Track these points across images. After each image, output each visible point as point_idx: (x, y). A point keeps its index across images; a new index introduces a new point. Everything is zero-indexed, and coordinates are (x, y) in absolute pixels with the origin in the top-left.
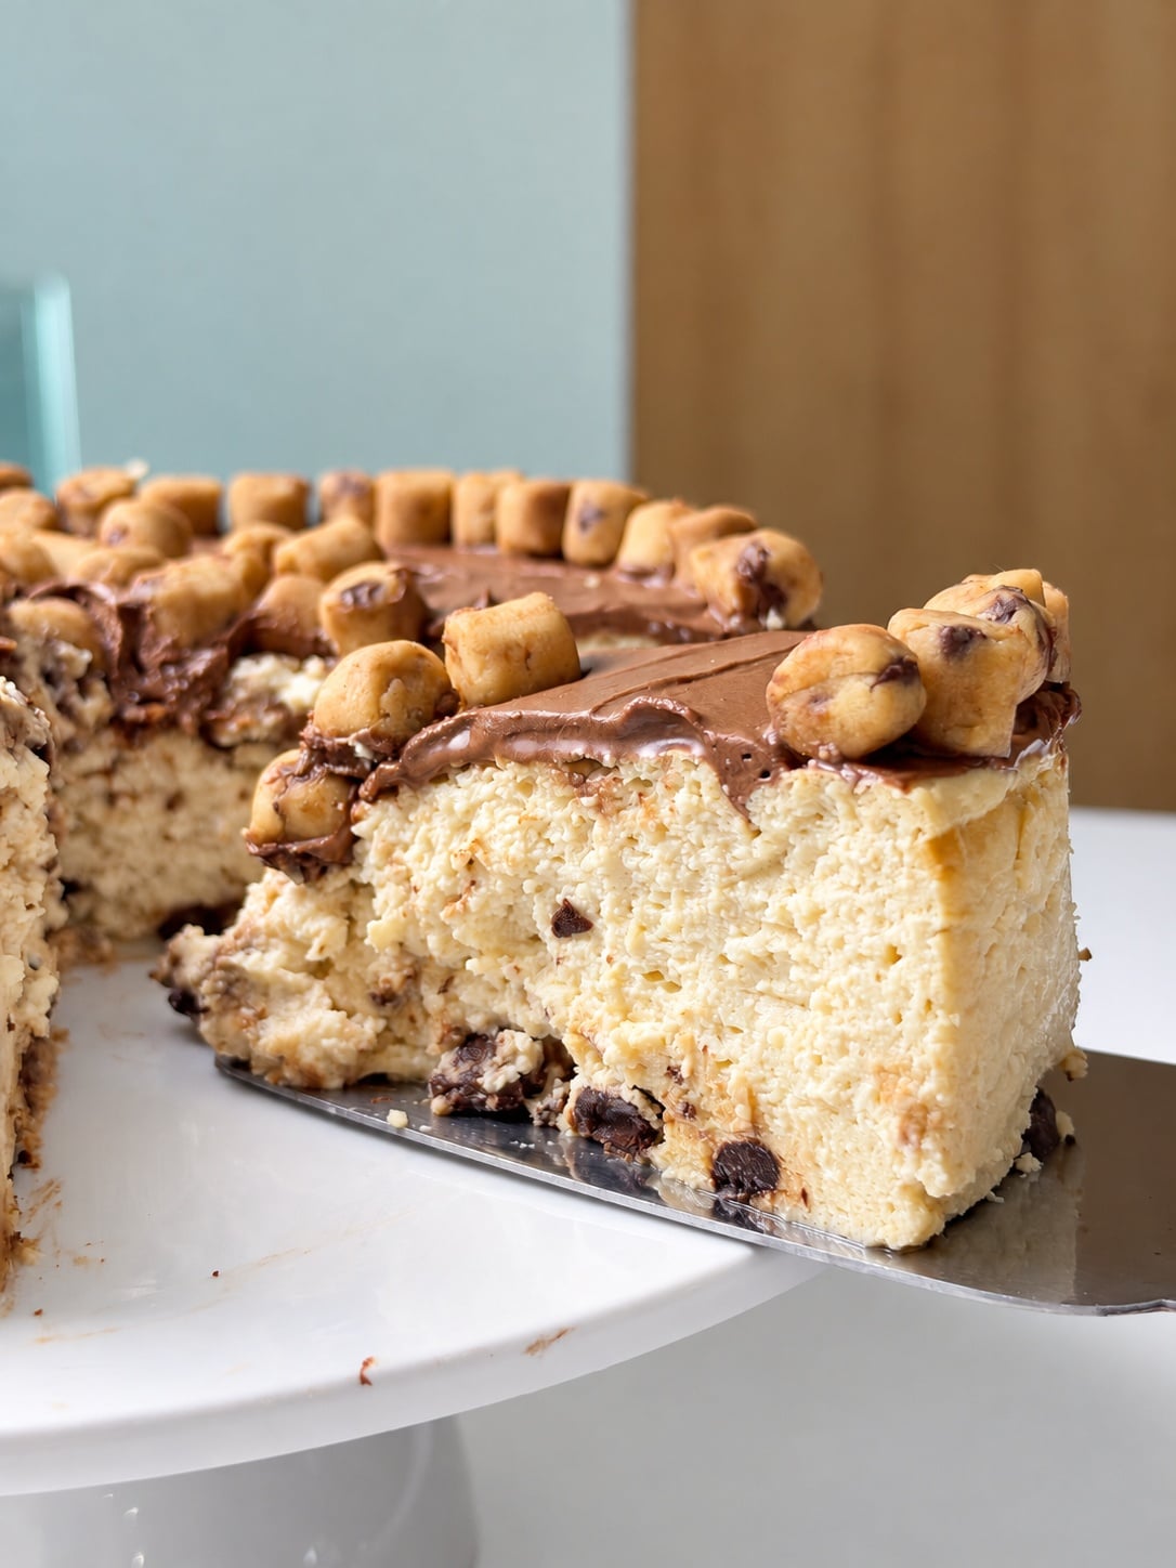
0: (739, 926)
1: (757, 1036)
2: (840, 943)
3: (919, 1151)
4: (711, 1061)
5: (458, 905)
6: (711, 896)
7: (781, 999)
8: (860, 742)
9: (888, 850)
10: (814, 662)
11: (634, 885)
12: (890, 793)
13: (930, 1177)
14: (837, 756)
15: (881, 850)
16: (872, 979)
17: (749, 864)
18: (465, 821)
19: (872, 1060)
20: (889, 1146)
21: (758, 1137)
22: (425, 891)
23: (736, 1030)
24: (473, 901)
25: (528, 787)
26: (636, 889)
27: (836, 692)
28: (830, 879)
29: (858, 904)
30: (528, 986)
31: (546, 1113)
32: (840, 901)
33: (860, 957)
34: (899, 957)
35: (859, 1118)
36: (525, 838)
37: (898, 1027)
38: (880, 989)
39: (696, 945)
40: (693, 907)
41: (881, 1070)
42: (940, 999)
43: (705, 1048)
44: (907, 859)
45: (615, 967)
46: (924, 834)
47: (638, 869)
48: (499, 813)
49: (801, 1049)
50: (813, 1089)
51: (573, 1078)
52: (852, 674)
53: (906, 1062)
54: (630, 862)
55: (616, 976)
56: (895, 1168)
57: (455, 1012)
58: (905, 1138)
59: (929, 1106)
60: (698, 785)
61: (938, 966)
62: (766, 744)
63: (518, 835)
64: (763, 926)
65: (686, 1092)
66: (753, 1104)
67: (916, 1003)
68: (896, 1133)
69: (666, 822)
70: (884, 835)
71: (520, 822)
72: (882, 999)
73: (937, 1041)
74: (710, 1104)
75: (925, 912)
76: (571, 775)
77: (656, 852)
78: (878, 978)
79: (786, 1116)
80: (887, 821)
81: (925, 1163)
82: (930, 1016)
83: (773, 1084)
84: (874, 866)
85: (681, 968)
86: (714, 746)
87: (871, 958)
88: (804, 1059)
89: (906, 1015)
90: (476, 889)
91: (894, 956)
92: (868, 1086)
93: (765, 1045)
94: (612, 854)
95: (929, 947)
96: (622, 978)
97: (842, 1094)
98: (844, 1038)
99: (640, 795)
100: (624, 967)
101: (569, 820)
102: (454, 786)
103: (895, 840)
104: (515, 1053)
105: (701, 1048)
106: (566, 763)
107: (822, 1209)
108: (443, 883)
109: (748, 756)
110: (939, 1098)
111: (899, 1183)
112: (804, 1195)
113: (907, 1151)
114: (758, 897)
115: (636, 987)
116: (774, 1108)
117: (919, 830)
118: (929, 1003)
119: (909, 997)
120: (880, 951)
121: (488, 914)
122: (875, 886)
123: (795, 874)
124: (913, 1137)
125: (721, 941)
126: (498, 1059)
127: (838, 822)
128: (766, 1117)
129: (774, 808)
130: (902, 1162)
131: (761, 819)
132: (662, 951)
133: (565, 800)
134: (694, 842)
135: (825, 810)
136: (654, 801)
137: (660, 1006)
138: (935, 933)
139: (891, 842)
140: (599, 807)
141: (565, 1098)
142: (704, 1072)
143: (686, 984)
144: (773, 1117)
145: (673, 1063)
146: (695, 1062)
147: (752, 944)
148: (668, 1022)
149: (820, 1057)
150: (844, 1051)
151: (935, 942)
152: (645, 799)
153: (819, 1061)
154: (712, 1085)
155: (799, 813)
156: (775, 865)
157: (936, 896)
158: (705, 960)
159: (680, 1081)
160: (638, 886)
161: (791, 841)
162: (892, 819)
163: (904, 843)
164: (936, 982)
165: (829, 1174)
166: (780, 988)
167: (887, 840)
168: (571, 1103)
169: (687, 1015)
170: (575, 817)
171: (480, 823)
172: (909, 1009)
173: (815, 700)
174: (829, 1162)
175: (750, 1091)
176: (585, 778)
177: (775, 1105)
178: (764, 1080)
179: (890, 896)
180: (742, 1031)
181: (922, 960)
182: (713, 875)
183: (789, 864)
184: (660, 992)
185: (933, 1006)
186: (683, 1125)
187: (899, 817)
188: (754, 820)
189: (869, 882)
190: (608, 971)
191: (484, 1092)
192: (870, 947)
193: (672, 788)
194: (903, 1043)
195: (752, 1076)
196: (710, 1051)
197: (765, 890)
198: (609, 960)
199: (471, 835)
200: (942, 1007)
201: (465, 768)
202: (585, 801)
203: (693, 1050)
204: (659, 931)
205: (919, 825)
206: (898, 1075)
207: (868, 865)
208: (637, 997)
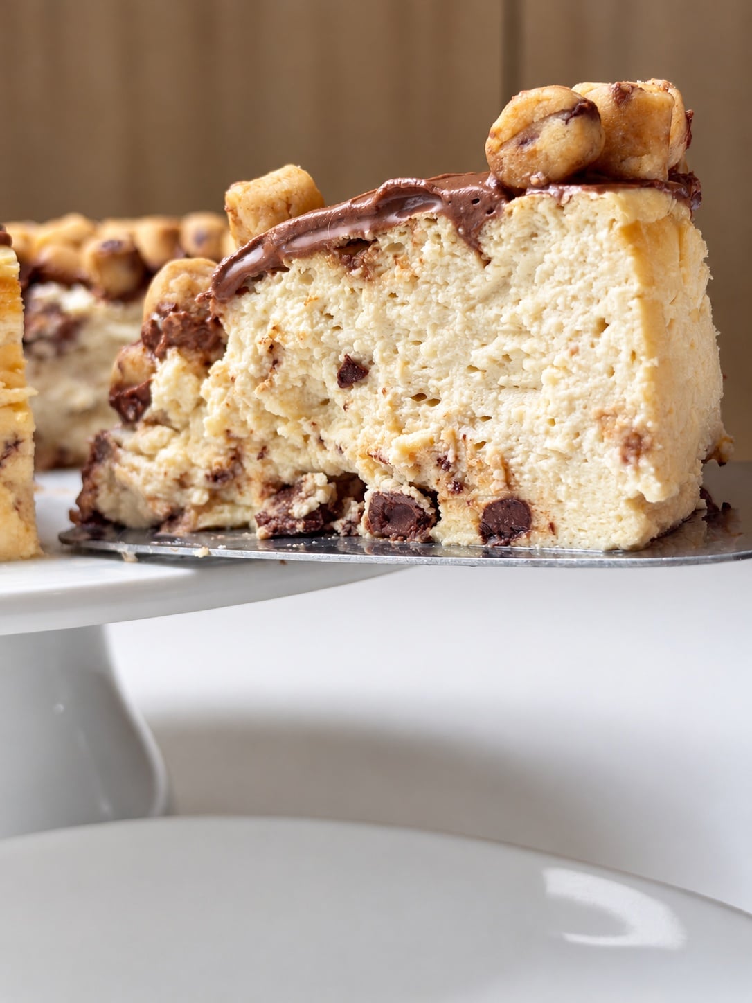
0: (480, 340)
1: (504, 417)
2: (560, 328)
3: (637, 469)
4: (469, 445)
5: (267, 383)
6: (457, 320)
7: (517, 387)
8: (560, 167)
9: (591, 244)
10: (521, 113)
11: (397, 331)
12: (588, 197)
13: (647, 487)
14: (544, 181)
15: (586, 244)
16: (588, 348)
17: (485, 287)
18: (264, 318)
19: (594, 409)
20: (615, 471)
21: (513, 492)
22: (240, 379)
23: (487, 418)
24: (276, 377)
25: (307, 278)
26: (399, 334)
27: (540, 131)
28: (547, 282)
29: (571, 293)
30: (324, 435)
31: (348, 526)
32: (557, 295)
33: (578, 333)
34: (608, 325)
35: (588, 456)
36: (311, 317)
37: (612, 379)
38: (595, 353)
39: (449, 363)
40: (445, 334)
41: (601, 416)
42: (642, 348)
43: (464, 437)
44: (606, 245)
45: (389, 397)
46: (617, 222)
47: (399, 316)
48: (289, 303)
49: (538, 418)
50: (551, 443)
51: (366, 492)
52: (550, 115)
53: (621, 403)
54: (393, 312)
55: (391, 404)
56: (620, 486)
57: (270, 472)
58: (625, 460)
59: (641, 433)
60: (439, 236)
61: (637, 323)
62: (488, 188)
63: (305, 315)
64: (498, 334)
65: (453, 475)
66: (506, 468)
67: (624, 356)
68: (618, 458)
69: (417, 271)
70: (586, 232)
71: (305, 305)
72: (597, 360)
73: (642, 381)
74: (473, 479)
75: (623, 283)
76: (341, 258)
77: (411, 298)
78: (593, 346)
79: (531, 471)
80: (587, 222)
81: (643, 476)
82: (636, 363)
83: (519, 449)
84: (581, 259)
85: (440, 384)
86: (450, 202)
87: (586, 332)
88: (542, 426)
89: (617, 367)
90: (279, 366)
91: (603, 325)
92: (591, 433)
93: (510, 423)
94: (377, 309)
95: (630, 309)
96: (395, 405)
97: (574, 441)
98: (571, 399)
99: (395, 257)
100: (395, 395)
101: (343, 292)
102: (254, 294)
103: (595, 235)
104: (315, 487)
105: (461, 437)
106: (336, 248)
107: (565, 533)
108: (252, 369)
109: (476, 201)
110: (649, 424)
111: (624, 498)
112: (552, 527)
113: (629, 469)
114: (491, 313)
115: (407, 408)
116: (522, 468)
117: (614, 220)
118: (634, 354)
119: (618, 352)
120: (593, 326)
121: (289, 386)
122: (583, 275)
123: (520, 286)
124: (632, 459)
125: (467, 354)
126: (303, 494)
127: (550, 234)
128: (517, 476)
129: (500, 236)
130: (625, 482)
131: (490, 248)
132: (422, 376)
133: (338, 279)
134: (440, 282)
135: (538, 228)
136: (407, 259)
137: (426, 417)
138: (633, 298)
139: (592, 236)
140: (364, 275)
141: (361, 511)
142: (466, 455)
143: (444, 396)
144: (521, 474)
145: (441, 455)
146: (457, 449)
147: (492, 349)
148: (433, 427)
149: (553, 420)
150: (571, 410)
151: (635, 303)
152: (400, 259)
153: (553, 422)
154: (473, 462)
155: (519, 235)
156: (503, 286)
157: (631, 269)
158: (457, 373)
159: (448, 467)
160: (401, 332)
161: (515, 259)
162: (591, 219)
163: (603, 234)
164: (638, 335)
165: (571, 504)
166: (515, 379)
167: (589, 235)
168: (366, 513)
169: (447, 417)
170: (347, 289)
171: (275, 317)
172: (620, 362)
173: (524, 142)
174: (569, 497)
175: (503, 459)
176: (351, 257)
177: (521, 465)
178: (511, 449)
179: (595, 279)
180: (491, 418)
181: (625, 322)
182: (458, 305)
183: (514, 280)
184: (424, 407)
185: (637, 355)
186: (454, 501)
187: (597, 214)
188: (485, 250)
189: (579, 272)
190: (384, 401)
191: (293, 519)
192: (584, 323)
193: (418, 244)
194: (617, 390)
195: (503, 447)
196: (468, 438)
197: (497, 306)
198: (384, 391)
199: (270, 326)
200: (643, 354)
201: (260, 278)
202: (355, 273)
203: (456, 441)
204: (420, 361)
205: (612, 217)
206: (616, 415)
207: (576, 259)
208: (408, 416)
